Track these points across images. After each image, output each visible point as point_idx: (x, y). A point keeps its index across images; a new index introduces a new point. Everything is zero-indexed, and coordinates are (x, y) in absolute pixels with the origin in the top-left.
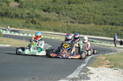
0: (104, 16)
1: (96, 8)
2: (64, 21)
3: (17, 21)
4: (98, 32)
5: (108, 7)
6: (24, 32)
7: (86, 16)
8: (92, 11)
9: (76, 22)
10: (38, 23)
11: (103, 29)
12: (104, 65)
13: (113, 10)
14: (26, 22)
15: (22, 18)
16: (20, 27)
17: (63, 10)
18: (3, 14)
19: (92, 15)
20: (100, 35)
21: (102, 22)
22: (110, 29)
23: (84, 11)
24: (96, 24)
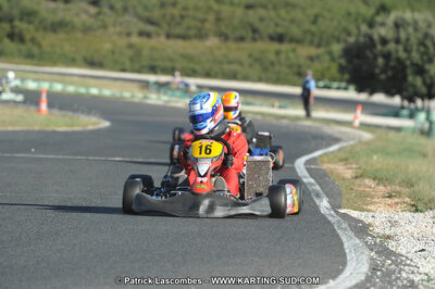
0: (251, 12)
2: (118, 29)
7: (191, 13)
9: (158, 35)
11: (250, 56)
19: (210, 9)
21: (243, 33)
22: (272, 56)
24: (225, 37)
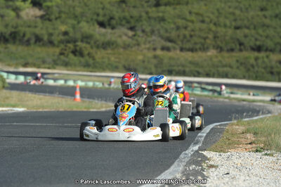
0: (238, 31)
1: (220, 13)
2: (148, 46)
3: (40, 51)
4: (226, 69)
5: (247, 9)
6: (56, 75)
7: (197, 33)
8: (211, 22)
9: (175, 48)
10: (89, 54)
11: (237, 61)
12: (241, 146)
13: (258, 16)
14: (61, 54)
15: (51, 43)
16: (47, 66)
17: (144, 22)
18: (7, 36)
19: (210, 30)
20: (229, 76)
21: (233, 46)
22: (252, 61)
23: (192, 22)
24: (221, 49)
